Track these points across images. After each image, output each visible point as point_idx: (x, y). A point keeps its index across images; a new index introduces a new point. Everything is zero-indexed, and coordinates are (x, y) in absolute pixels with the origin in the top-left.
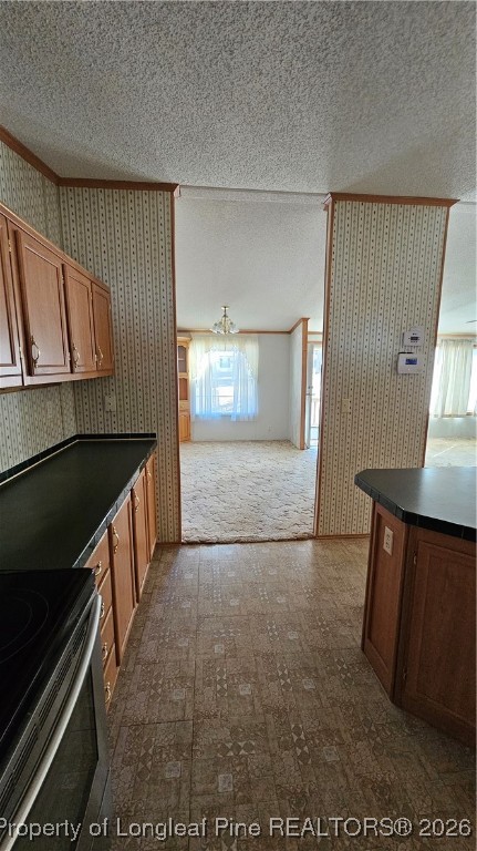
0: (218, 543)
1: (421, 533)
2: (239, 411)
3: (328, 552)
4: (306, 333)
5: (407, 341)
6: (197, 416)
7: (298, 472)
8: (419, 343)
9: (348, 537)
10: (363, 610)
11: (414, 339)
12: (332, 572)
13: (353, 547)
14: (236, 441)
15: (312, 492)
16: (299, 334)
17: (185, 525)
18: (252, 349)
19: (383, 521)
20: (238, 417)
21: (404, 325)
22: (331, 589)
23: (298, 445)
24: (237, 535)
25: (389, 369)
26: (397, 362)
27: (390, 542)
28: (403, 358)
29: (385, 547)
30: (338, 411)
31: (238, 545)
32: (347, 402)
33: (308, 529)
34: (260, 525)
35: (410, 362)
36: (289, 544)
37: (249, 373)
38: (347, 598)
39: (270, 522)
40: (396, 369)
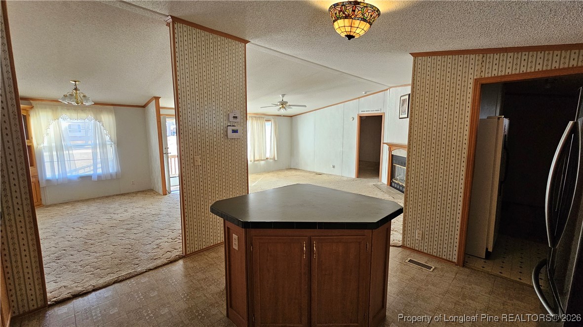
0: (94, 290)
1: (253, 232)
2: (99, 171)
3: (196, 264)
4: (158, 108)
5: (231, 119)
6: (48, 181)
7: (164, 213)
8: (238, 120)
9: (208, 249)
10: (225, 292)
11: (235, 117)
12: (200, 275)
13: (213, 254)
14: (98, 198)
15: (179, 225)
16: (152, 108)
17: (49, 287)
18: (108, 119)
19: (231, 231)
20: (99, 177)
21: (228, 109)
22: (202, 287)
23: (161, 192)
24: (114, 277)
25: (222, 135)
26: (227, 131)
27: (237, 243)
28: (230, 129)
29: (234, 247)
30: (192, 165)
31: (117, 285)
32: (198, 158)
33: (179, 252)
34: (136, 261)
35: (235, 131)
36: (164, 268)
37: (107, 138)
38: (214, 289)
39: (144, 256)
40: (227, 135)
